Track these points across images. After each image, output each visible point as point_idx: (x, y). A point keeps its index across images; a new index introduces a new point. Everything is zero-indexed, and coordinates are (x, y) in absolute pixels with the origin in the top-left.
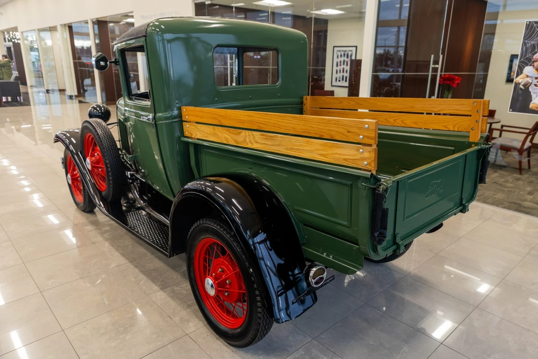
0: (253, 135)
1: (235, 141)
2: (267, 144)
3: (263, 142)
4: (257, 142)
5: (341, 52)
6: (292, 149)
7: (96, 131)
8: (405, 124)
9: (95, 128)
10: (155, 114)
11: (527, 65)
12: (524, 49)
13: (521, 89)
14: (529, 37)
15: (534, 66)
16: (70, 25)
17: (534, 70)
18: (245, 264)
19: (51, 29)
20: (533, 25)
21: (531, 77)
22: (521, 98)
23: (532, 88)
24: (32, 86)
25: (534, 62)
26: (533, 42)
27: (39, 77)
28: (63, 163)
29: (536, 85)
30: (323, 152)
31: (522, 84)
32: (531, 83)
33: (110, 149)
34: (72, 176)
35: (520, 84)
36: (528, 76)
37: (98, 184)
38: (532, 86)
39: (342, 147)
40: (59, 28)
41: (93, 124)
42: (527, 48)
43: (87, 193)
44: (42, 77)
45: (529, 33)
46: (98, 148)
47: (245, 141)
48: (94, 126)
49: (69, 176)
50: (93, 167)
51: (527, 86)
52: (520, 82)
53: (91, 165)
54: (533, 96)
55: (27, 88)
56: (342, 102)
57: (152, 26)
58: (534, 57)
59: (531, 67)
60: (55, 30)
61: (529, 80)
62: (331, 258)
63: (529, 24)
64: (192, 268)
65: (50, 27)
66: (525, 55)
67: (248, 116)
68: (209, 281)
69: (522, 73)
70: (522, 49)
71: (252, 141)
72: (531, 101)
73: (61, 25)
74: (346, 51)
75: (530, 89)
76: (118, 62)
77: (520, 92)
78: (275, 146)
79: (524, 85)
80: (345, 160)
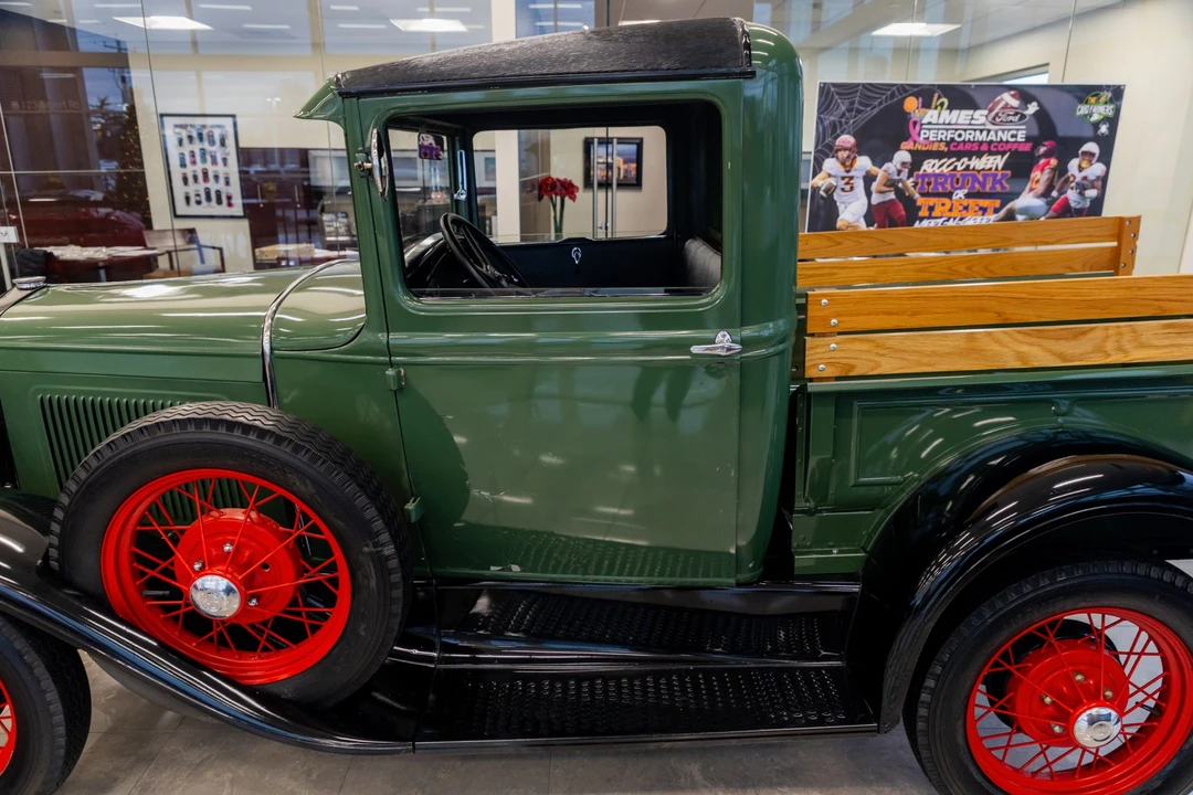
3: (1167, 342)
4: (1142, 346)
5: (189, 128)
8: (991, 272)
11: (828, 156)
12: (821, 129)
13: (822, 197)
14: (827, 109)
15: (837, 158)
17: (838, 165)
20: (829, 90)
21: (835, 176)
22: (822, 213)
23: (839, 195)
25: (837, 151)
26: (832, 118)
29: (843, 190)
31: (823, 188)
32: (836, 187)
35: (819, 188)
36: (830, 176)
38: (838, 191)
42: (824, 129)
45: (824, 103)
47: (1097, 351)
51: (830, 190)
52: (820, 185)
54: (841, 207)
58: (837, 142)
59: (834, 160)
61: (833, 181)
63: (824, 88)
66: (824, 140)
69: (821, 170)
70: (817, 129)
71: (1128, 346)
72: (838, 216)
74: (204, 127)
75: (836, 197)
77: (822, 202)
79: (826, 191)
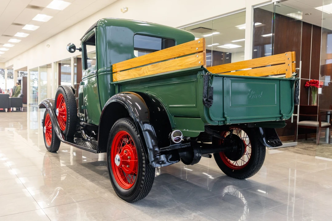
0: (148, 67)
1: (139, 75)
2: (154, 70)
3: (152, 69)
4: (149, 71)
6: (166, 68)
7: (65, 92)
9: (64, 90)
10: (98, 70)
16: (60, 62)
18: (140, 145)
19: (48, 67)
24: (30, 104)
27: (35, 101)
28: (42, 123)
30: (180, 64)
33: (71, 100)
34: (47, 128)
37: (62, 127)
39: (188, 58)
40: (53, 65)
41: (64, 88)
43: (54, 133)
44: (38, 101)
46: (65, 103)
47: (144, 73)
48: (65, 89)
49: (45, 128)
50: (60, 114)
53: (59, 113)
55: (27, 105)
56: (214, 70)
57: (100, 21)
60: (50, 67)
62: (188, 130)
64: (109, 157)
65: (47, 65)
67: (146, 57)
68: (118, 157)
71: (147, 71)
73: (54, 63)
76: (81, 49)
78: (158, 69)
80: (191, 64)
